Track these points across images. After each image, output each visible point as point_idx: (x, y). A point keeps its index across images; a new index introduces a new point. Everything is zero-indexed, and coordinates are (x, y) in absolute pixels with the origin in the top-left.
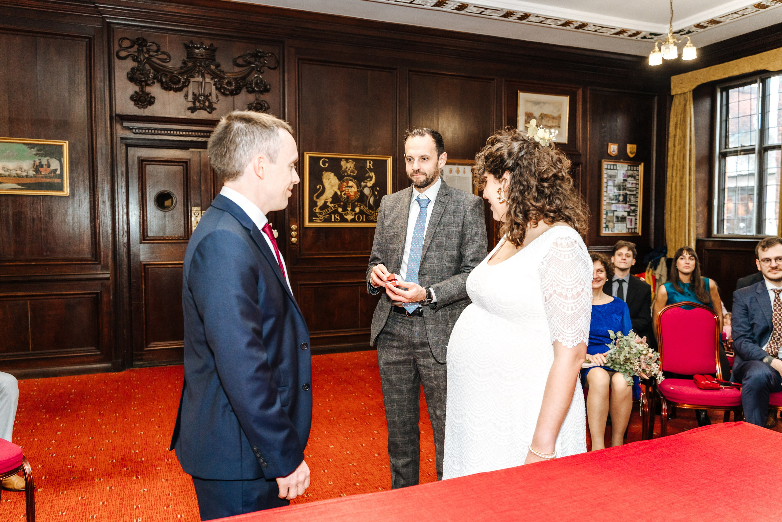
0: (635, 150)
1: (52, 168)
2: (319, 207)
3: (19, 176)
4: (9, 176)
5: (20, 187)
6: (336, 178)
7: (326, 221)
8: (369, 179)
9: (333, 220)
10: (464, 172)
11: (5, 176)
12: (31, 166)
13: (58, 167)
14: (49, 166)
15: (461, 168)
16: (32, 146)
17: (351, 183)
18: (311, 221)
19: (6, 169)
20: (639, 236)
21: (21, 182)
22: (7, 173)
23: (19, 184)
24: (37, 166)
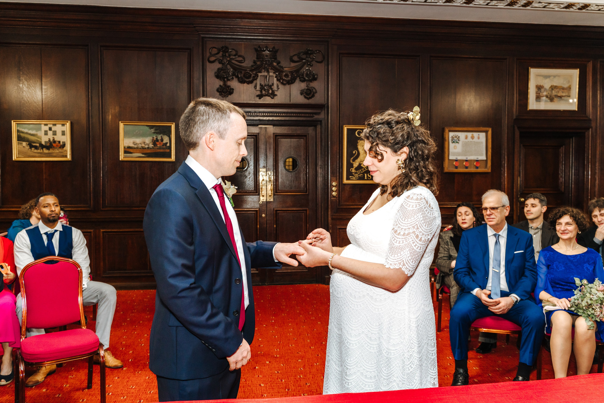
1: (164, 142)
2: (354, 168)
3: (143, 148)
4: (137, 148)
5: (143, 155)
7: (360, 179)
9: (366, 178)
11: (135, 148)
12: (151, 141)
13: (168, 141)
14: (162, 140)
16: (151, 127)
18: (348, 179)
19: (135, 144)
21: (145, 152)
22: (136, 146)
23: (143, 154)
24: (155, 141)
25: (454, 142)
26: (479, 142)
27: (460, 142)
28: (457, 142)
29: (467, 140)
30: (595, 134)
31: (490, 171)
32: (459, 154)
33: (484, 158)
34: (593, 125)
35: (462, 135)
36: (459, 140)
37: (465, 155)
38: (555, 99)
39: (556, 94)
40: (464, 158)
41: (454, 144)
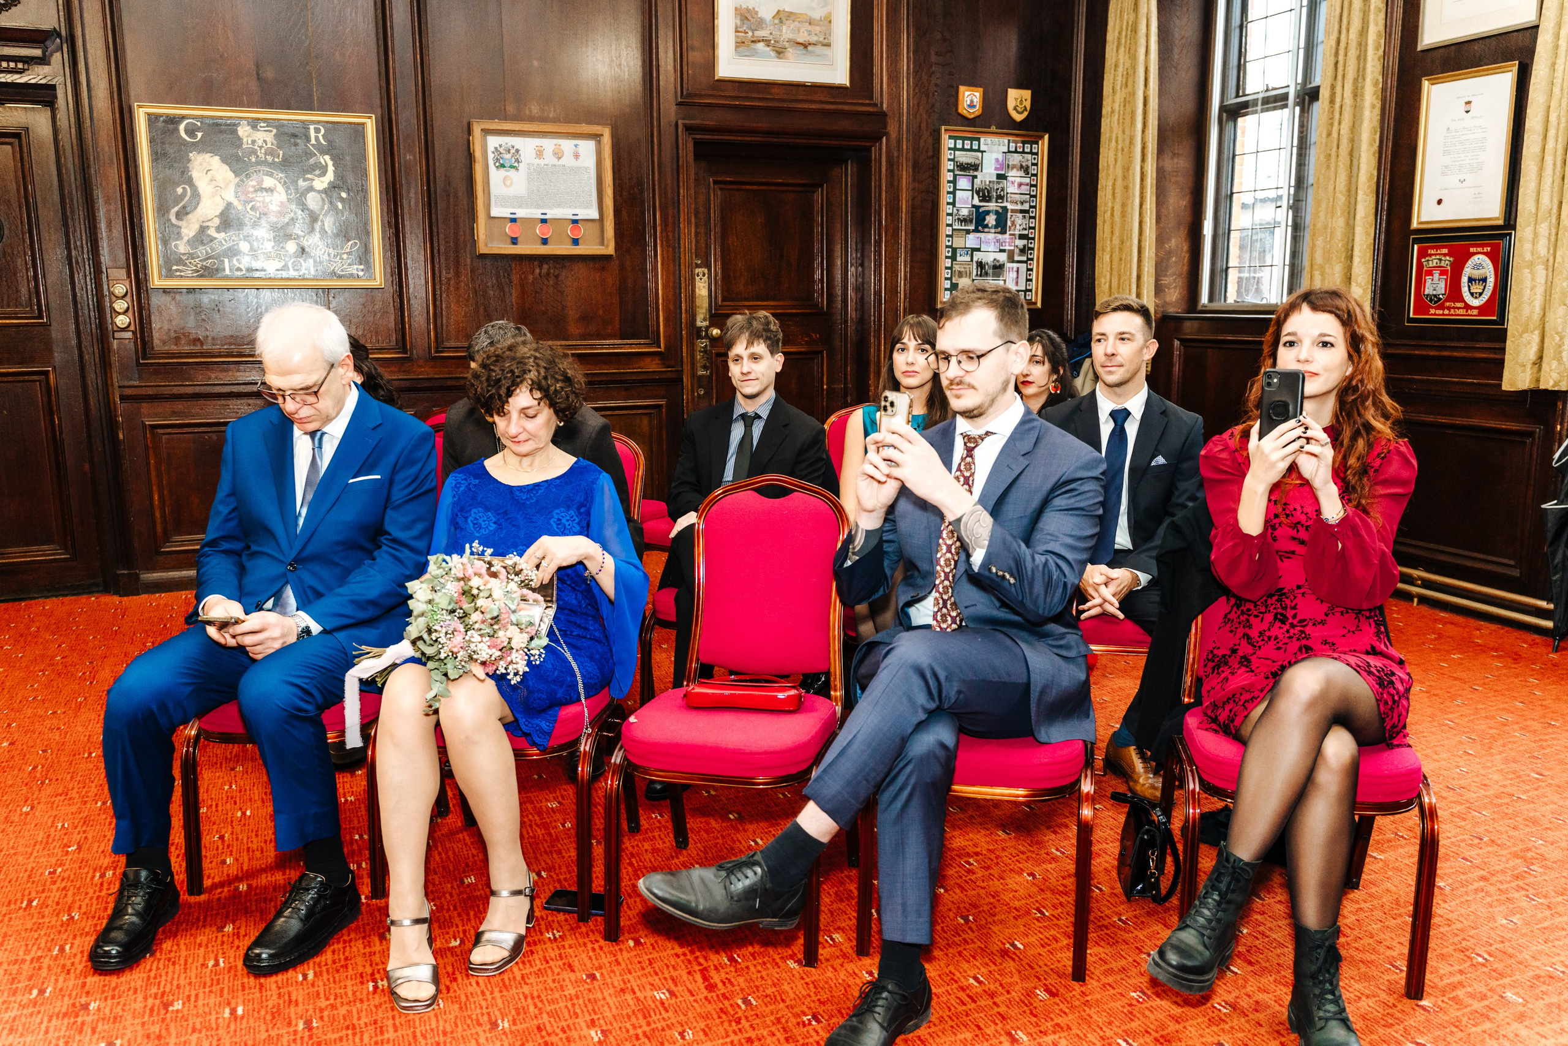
0: (1028, 104)
6: (226, 167)
8: (317, 172)
10: (577, 156)
15: (567, 145)
17: (268, 182)
20: (1038, 310)
25: (503, 166)
26: (579, 168)
27: (522, 167)
28: (512, 167)
29: (542, 162)
30: (896, 154)
31: (610, 250)
32: (520, 202)
33: (594, 214)
34: (892, 129)
35: (526, 146)
36: (517, 161)
37: (538, 206)
38: (791, 52)
39: (791, 36)
40: (537, 214)
41: (502, 172)
